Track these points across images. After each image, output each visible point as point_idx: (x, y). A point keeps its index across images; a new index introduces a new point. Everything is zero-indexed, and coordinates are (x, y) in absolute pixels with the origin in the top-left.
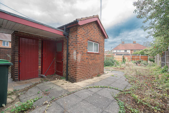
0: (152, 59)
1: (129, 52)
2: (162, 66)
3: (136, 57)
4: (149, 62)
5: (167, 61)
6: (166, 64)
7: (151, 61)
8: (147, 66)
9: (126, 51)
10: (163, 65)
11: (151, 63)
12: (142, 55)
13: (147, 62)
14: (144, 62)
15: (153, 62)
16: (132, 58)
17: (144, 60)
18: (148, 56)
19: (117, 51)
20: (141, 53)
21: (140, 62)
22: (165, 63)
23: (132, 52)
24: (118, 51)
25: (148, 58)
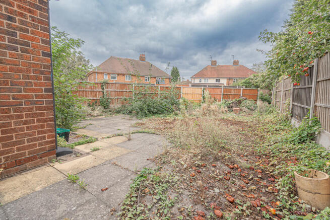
0: (267, 97)
1: (224, 82)
2: (292, 116)
3: (233, 93)
4: (259, 102)
5: (316, 101)
6: (311, 111)
7: (263, 100)
8: (253, 113)
9: (219, 81)
10: (298, 112)
11: (263, 105)
12: (246, 87)
13: (256, 103)
14: (249, 102)
15: (267, 104)
16: (223, 95)
17: (249, 98)
18: (259, 89)
19: (200, 81)
20: (245, 83)
21: (240, 102)
22: (308, 107)
23: (230, 82)
24: (203, 81)
25: (259, 93)
